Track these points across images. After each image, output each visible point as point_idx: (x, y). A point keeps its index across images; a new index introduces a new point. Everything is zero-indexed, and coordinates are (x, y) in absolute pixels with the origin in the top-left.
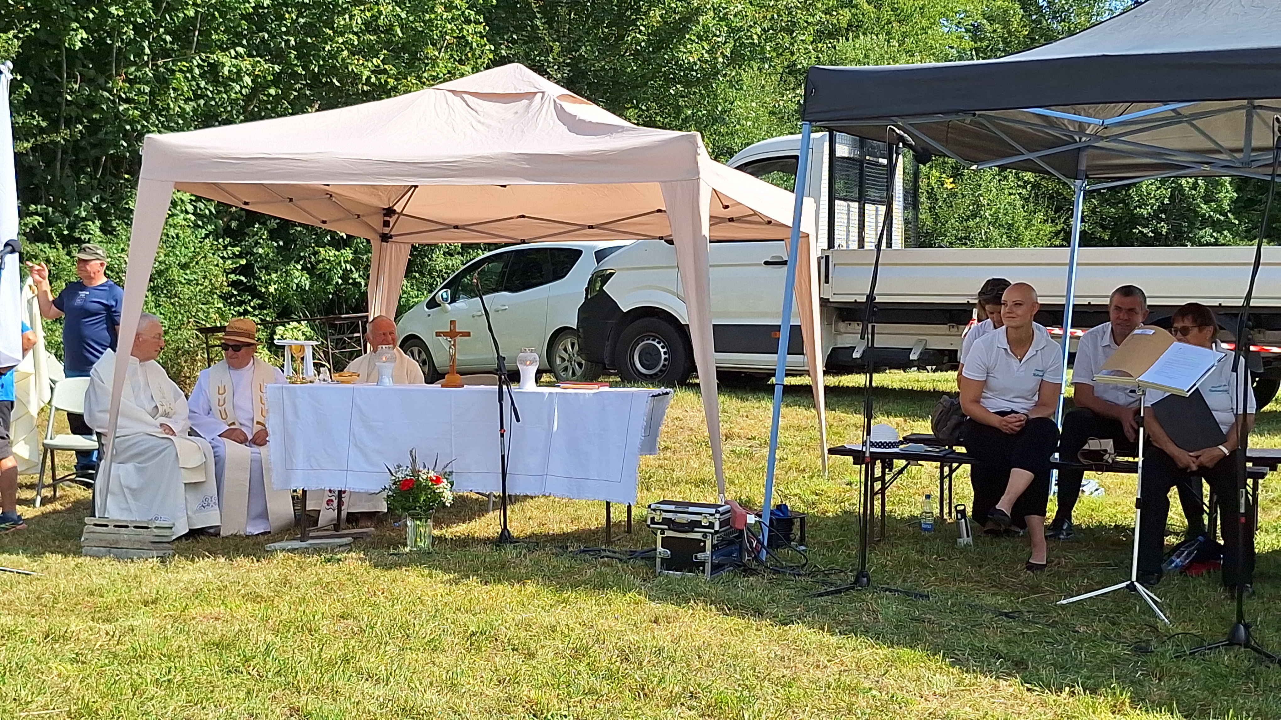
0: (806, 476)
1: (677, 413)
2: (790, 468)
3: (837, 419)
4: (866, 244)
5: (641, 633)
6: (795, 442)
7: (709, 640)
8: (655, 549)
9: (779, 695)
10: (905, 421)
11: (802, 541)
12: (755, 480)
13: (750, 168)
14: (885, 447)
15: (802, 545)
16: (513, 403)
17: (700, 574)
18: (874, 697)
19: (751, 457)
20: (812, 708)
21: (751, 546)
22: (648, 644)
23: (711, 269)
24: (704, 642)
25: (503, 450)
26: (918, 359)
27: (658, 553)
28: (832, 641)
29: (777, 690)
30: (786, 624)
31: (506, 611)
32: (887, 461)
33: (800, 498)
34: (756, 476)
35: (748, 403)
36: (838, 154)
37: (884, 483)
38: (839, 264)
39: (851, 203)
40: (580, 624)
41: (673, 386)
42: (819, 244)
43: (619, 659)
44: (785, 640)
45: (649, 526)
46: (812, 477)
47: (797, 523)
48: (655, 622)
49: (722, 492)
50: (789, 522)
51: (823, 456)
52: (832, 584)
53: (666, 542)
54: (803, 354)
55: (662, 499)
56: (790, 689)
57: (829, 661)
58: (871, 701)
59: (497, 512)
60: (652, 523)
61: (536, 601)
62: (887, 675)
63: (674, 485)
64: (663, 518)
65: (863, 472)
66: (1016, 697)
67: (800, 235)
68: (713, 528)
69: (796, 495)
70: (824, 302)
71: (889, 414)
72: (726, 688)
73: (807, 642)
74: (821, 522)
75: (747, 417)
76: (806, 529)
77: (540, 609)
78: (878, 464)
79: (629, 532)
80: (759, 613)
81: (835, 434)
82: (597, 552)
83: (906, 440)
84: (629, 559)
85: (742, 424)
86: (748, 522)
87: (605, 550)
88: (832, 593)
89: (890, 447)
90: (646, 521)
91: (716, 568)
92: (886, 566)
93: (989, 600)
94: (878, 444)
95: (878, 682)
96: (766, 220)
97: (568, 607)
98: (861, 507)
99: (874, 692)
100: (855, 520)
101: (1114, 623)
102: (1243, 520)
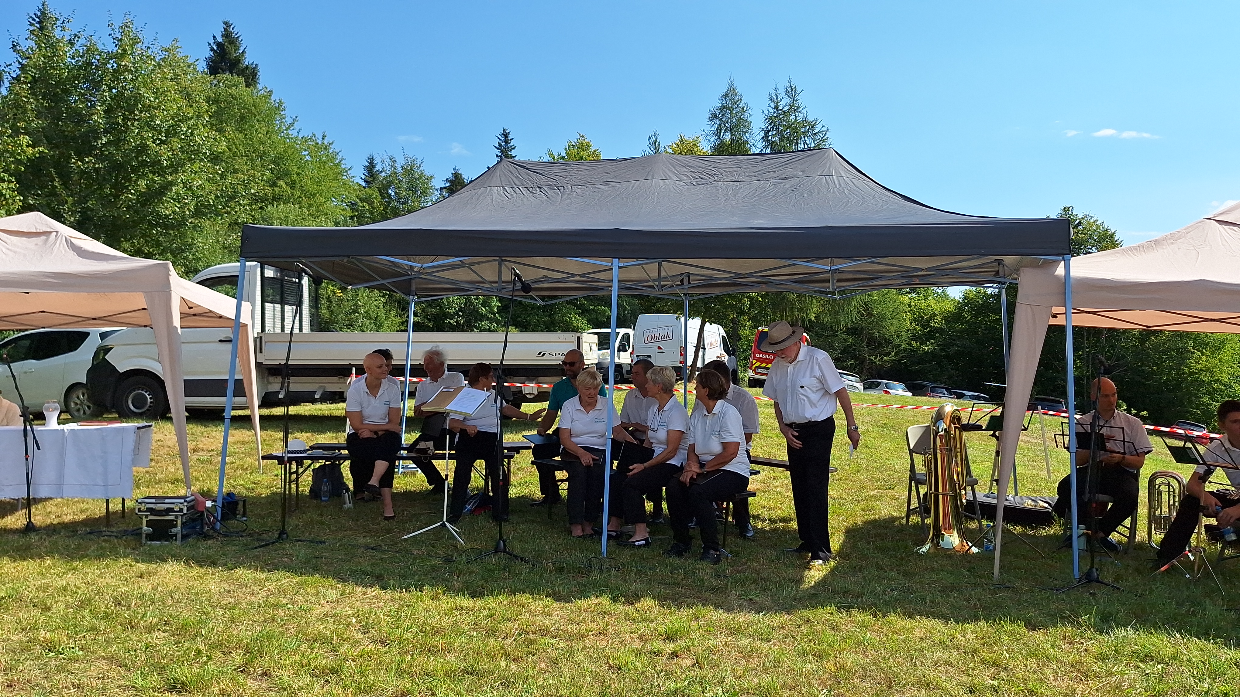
0: (248, 472)
1: (159, 436)
2: (237, 468)
3: (268, 436)
4: (286, 329)
5: (130, 586)
6: (241, 452)
7: (178, 585)
8: (142, 528)
9: (226, 616)
10: (312, 435)
11: (244, 515)
12: (213, 477)
13: (208, 283)
14: (298, 453)
15: (245, 517)
16: (34, 437)
17: (174, 542)
19: (210, 462)
20: (249, 621)
21: (209, 521)
22: (135, 593)
23: (183, 346)
24: (175, 587)
25: (27, 469)
26: (320, 398)
27: (143, 531)
28: (262, 577)
29: (225, 612)
30: (232, 570)
31: (29, 580)
32: (299, 461)
33: (243, 486)
34: (214, 475)
35: (209, 429)
36: (266, 276)
37: (297, 475)
38: (268, 342)
39: (275, 305)
40: (85, 584)
41: (156, 419)
42: (255, 330)
43: (113, 605)
44: (231, 579)
45: (137, 514)
46: (251, 473)
47: (241, 504)
48: (140, 577)
49: (189, 488)
50: (236, 503)
51: (259, 460)
52: (263, 540)
53: (149, 523)
54: (245, 396)
55: (147, 495)
56: (234, 611)
57: (260, 590)
58: (287, 612)
59: (24, 511)
60: (139, 512)
61: (53, 571)
62: (298, 594)
63: (156, 483)
64: (147, 508)
65: (283, 469)
66: (377, 598)
67: (241, 325)
68: (182, 512)
69: (241, 485)
70: (258, 365)
71: (300, 431)
72: (190, 615)
73: (246, 579)
74: (258, 501)
75: (208, 437)
76: (247, 506)
77: (56, 575)
78: (294, 463)
79: (123, 517)
80: (214, 564)
81: (267, 445)
82: (100, 533)
83: (312, 448)
84: (123, 536)
85: (205, 442)
86: (207, 506)
87: (105, 531)
88: (263, 546)
89: (301, 453)
90: (134, 509)
91: (184, 537)
92: (299, 525)
93: (361, 541)
94: (293, 451)
95: (292, 599)
96: (218, 316)
97: (76, 572)
98: (283, 490)
99: (289, 606)
100: (278, 498)
101: (434, 547)
102: (501, 483)
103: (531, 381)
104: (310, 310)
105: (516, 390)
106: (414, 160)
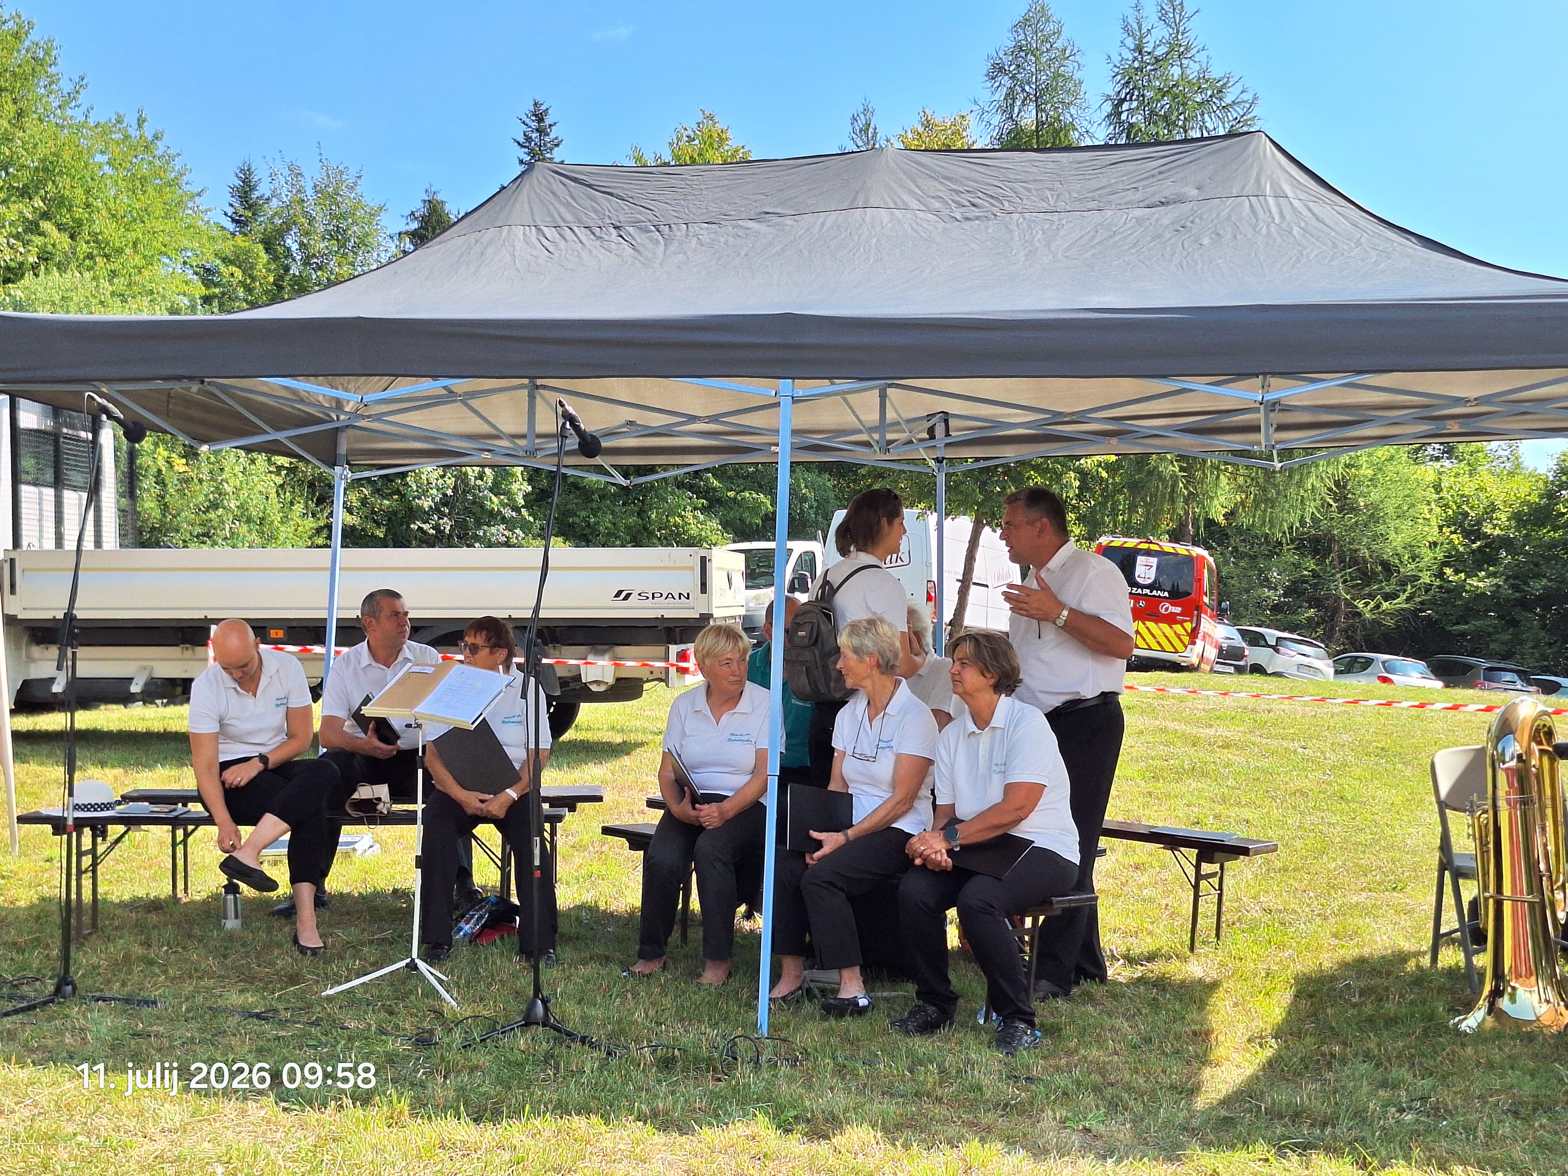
14: (95, 811)
18: (80, 1144)
26: (141, 693)
28: (21, 1076)
32: (99, 828)
37: (95, 858)
52: (23, 998)
57: (16, 1104)
62: (98, 1113)
65: (65, 846)
66: (269, 1122)
71: (103, 764)
78: (87, 831)
83: (125, 799)
88: (22, 1010)
89: (102, 811)
93: (234, 998)
94: (86, 806)
95: (85, 1124)
98: (64, 890)
99: (80, 1138)
100: (55, 908)
101: (391, 1013)
102: (538, 874)
103: (600, 653)
104: (118, 501)
105: (568, 674)
106: (341, 172)
